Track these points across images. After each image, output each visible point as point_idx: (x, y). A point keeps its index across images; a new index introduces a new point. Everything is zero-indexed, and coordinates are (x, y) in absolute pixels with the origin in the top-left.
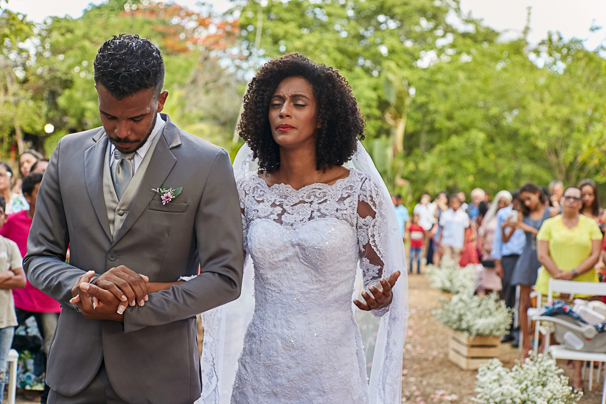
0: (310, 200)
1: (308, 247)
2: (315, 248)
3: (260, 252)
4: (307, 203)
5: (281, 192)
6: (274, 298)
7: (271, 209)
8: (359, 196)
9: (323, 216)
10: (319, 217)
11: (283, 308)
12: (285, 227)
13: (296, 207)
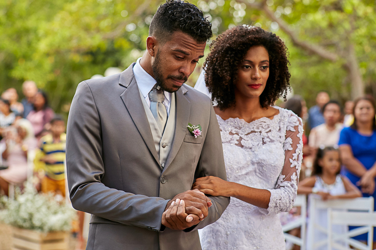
0: (259, 130)
1: (267, 165)
2: (272, 166)
3: (230, 168)
4: (258, 132)
5: (236, 124)
6: (236, 203)
7: (231, 137)
8: (287, 127)
9: (272, 141)
10: (269, 142)
11: (244, 209)
12: (246, 150)
13: (249, 135)
